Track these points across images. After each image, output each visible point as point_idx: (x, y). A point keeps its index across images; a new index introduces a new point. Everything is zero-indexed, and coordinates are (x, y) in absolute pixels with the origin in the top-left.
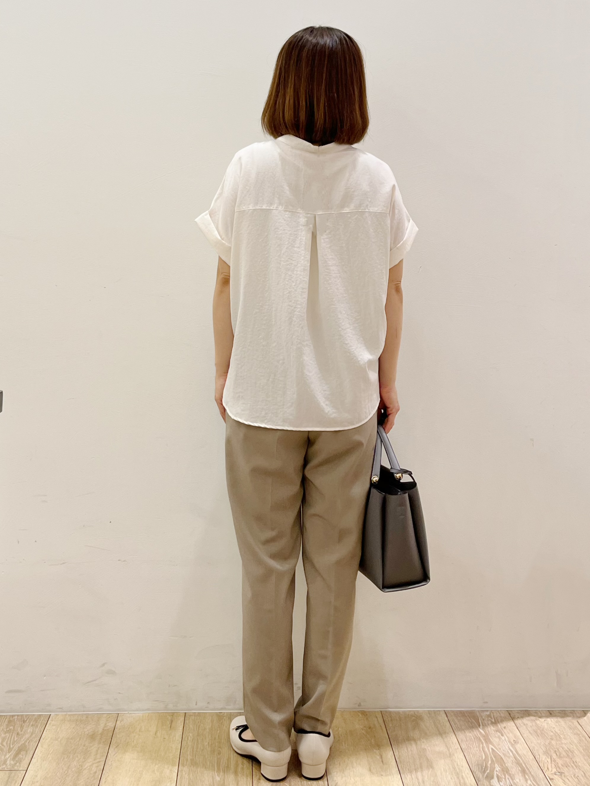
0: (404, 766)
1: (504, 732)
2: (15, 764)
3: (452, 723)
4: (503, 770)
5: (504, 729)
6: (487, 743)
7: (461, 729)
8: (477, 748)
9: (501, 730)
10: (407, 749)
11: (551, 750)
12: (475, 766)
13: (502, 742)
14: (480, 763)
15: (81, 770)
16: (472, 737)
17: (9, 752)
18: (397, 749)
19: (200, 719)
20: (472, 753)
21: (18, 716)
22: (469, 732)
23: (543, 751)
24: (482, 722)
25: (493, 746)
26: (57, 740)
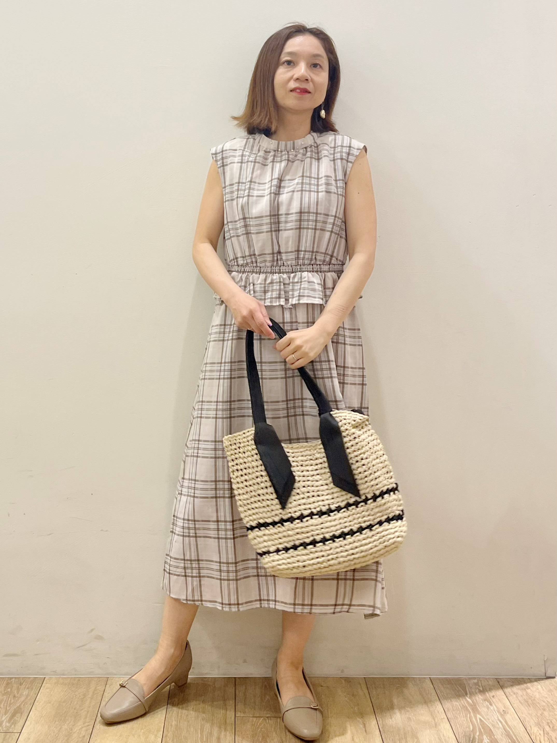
1: (493, 702)
2: (11, 726)
3: (438, 691)
4: (492, 742)
5: (493, 698)
6: (475, 713)
7: (447, 698)
8: (464, 717)
9: (489, 699)
10: (391, 718)
11: (544, 722)
12: (462, 737)
13: (491, 712)
14: (467, 734)
15: (71, 733)
16: (459, 707)
17: (5, 714)
18: (381, 718)
20: (458, 722)
21: (15, 678)
22: (455, 701)
23: (535, 723)
24: (470, 690)
25: (481, 716)
26: (50, 703)
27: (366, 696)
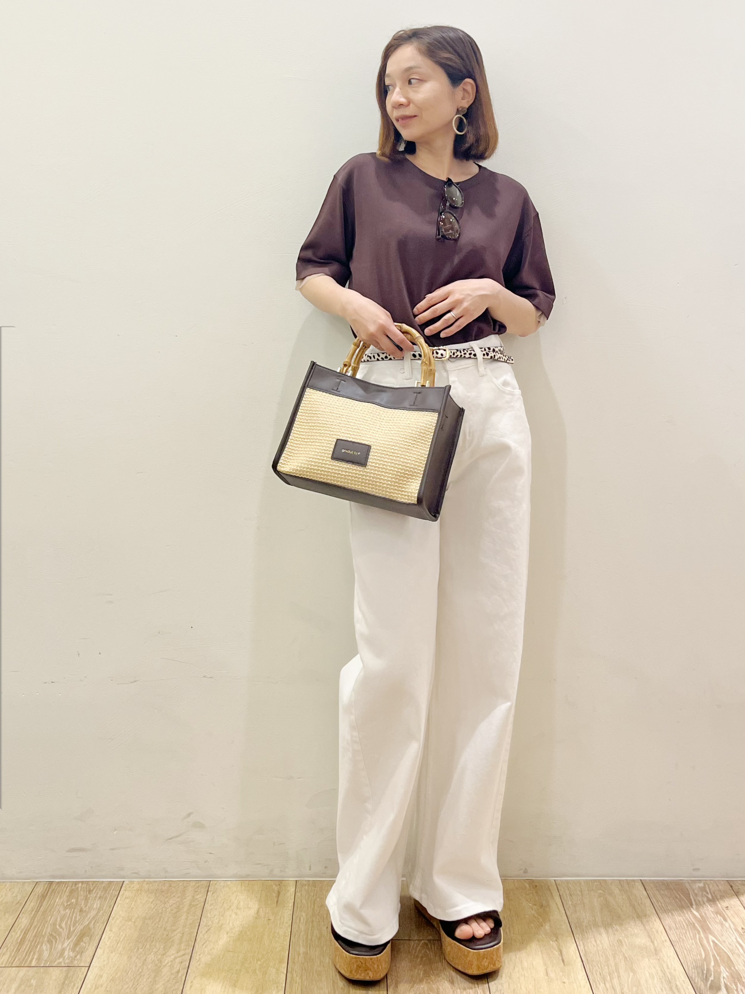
0: (593, 968)
1: (727, 915)
2: (75, 956)
4: (732, 976)
5: (727, 909)
6: (705, 932)
7: (667, 911)
8: (692, 940)
9: (722, 912)
10: (596, 941)
12: (692, 968)
13: (726, 931)
14: (699, 965)
15: (160, 967)
16: (684, 924)
17: (68, 938)
18: (582, 940)
19: (316, 891)
20: (685, 948)
21: (83, 882)
22: (678, 914)
24: (695, 898)
25: (715, 936)
26: (130, 920)
27: (558, 908)
